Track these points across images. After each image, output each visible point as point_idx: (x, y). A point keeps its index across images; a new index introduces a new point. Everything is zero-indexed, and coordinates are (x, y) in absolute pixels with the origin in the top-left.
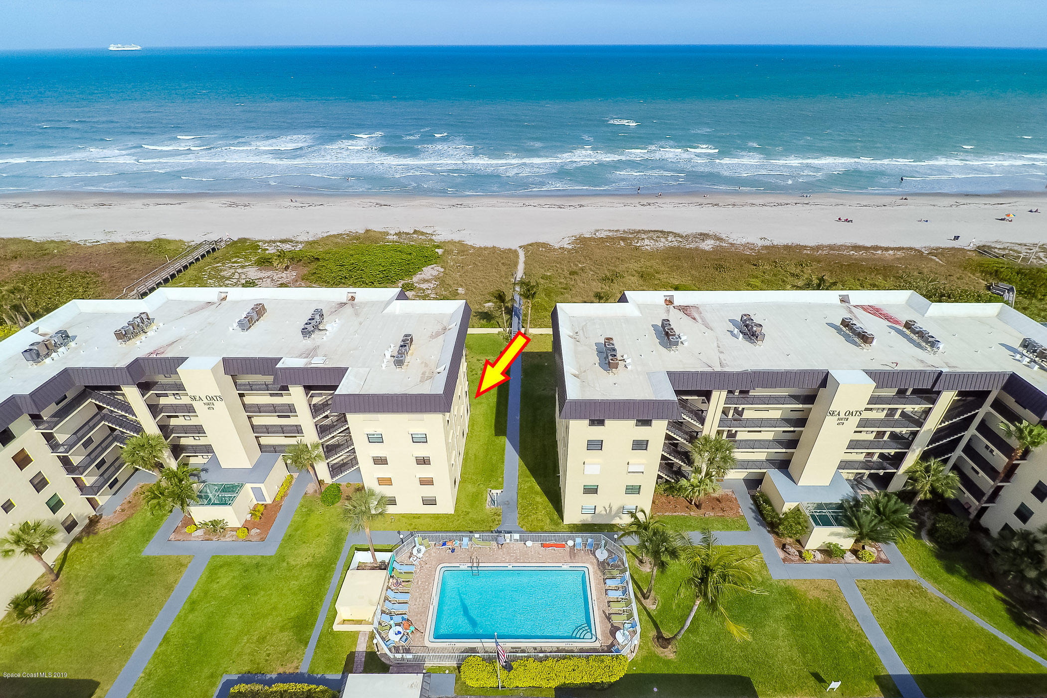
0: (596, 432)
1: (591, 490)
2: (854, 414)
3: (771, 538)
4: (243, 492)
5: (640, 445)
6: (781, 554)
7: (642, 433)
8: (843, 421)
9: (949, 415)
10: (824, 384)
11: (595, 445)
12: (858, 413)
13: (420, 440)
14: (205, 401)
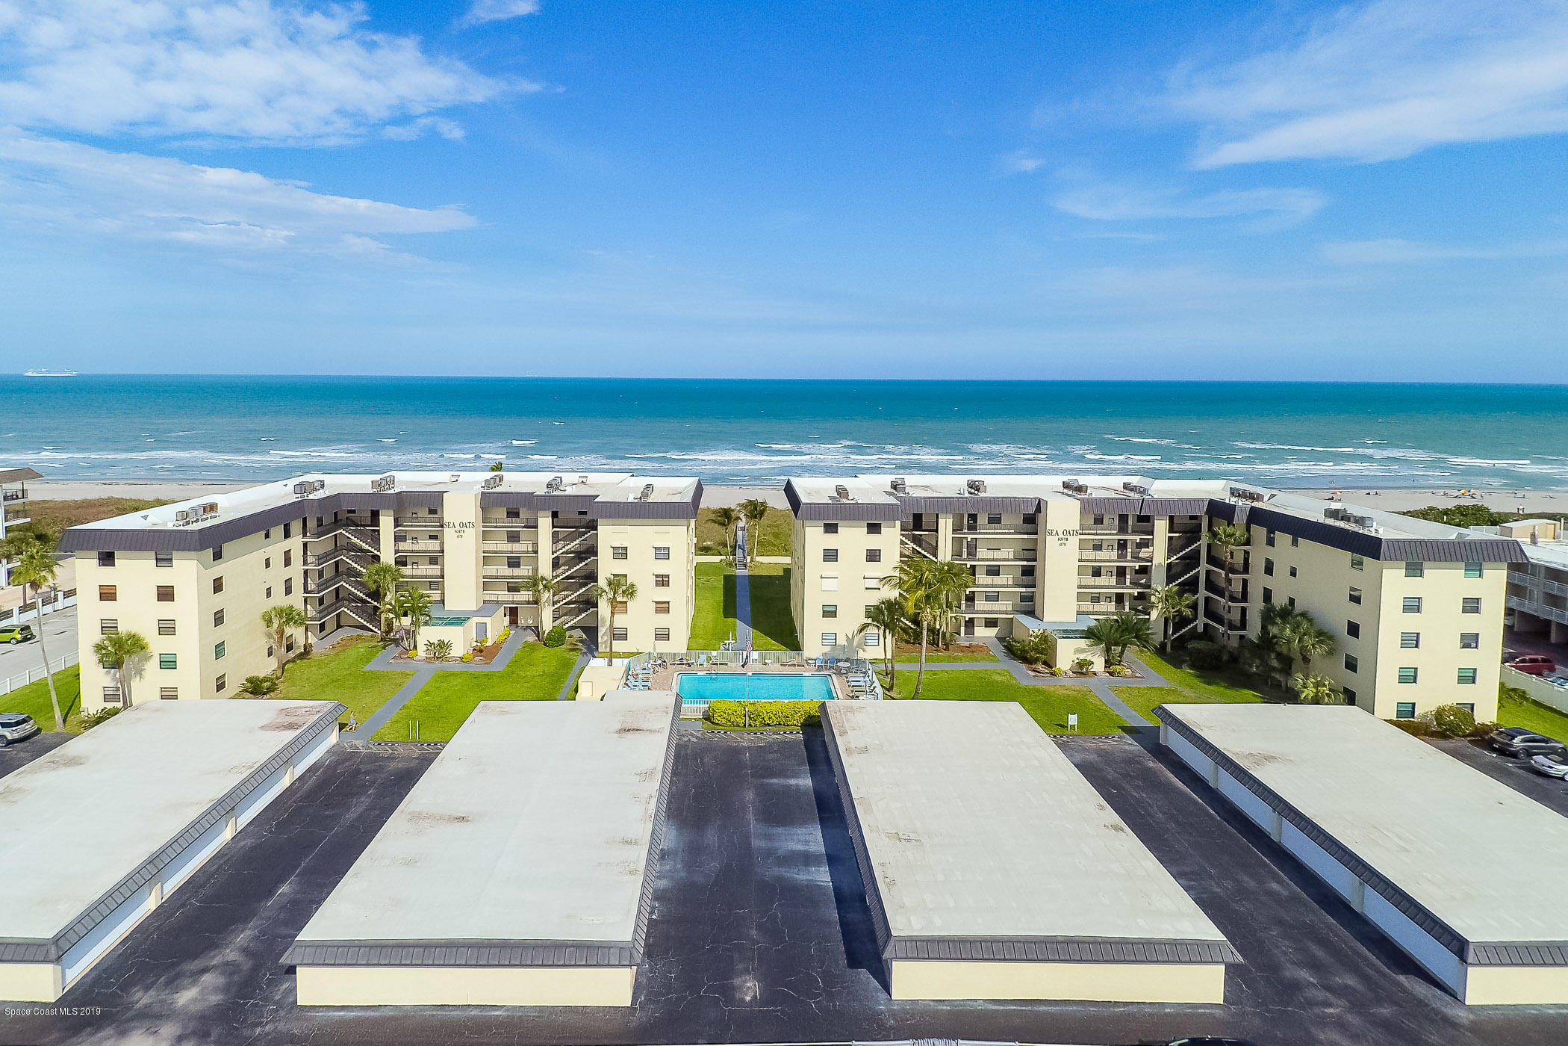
0: (831, 541)
1: (830, 613)
2: (1071, 533)
3: (1024, 666)
4: (470, 621)
5: (873, 556)
6: (1032, 674)
7: (874, 541)
8: (1063, 542)
9: (1171, 551)
10: (1038, 509)
11: (831, 555)
12: (1075, 533)
13: (663, 553)
14: (458, 528)
